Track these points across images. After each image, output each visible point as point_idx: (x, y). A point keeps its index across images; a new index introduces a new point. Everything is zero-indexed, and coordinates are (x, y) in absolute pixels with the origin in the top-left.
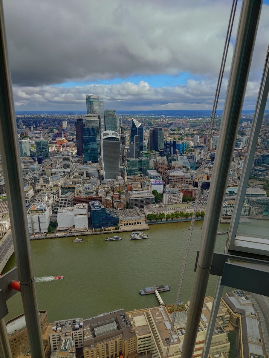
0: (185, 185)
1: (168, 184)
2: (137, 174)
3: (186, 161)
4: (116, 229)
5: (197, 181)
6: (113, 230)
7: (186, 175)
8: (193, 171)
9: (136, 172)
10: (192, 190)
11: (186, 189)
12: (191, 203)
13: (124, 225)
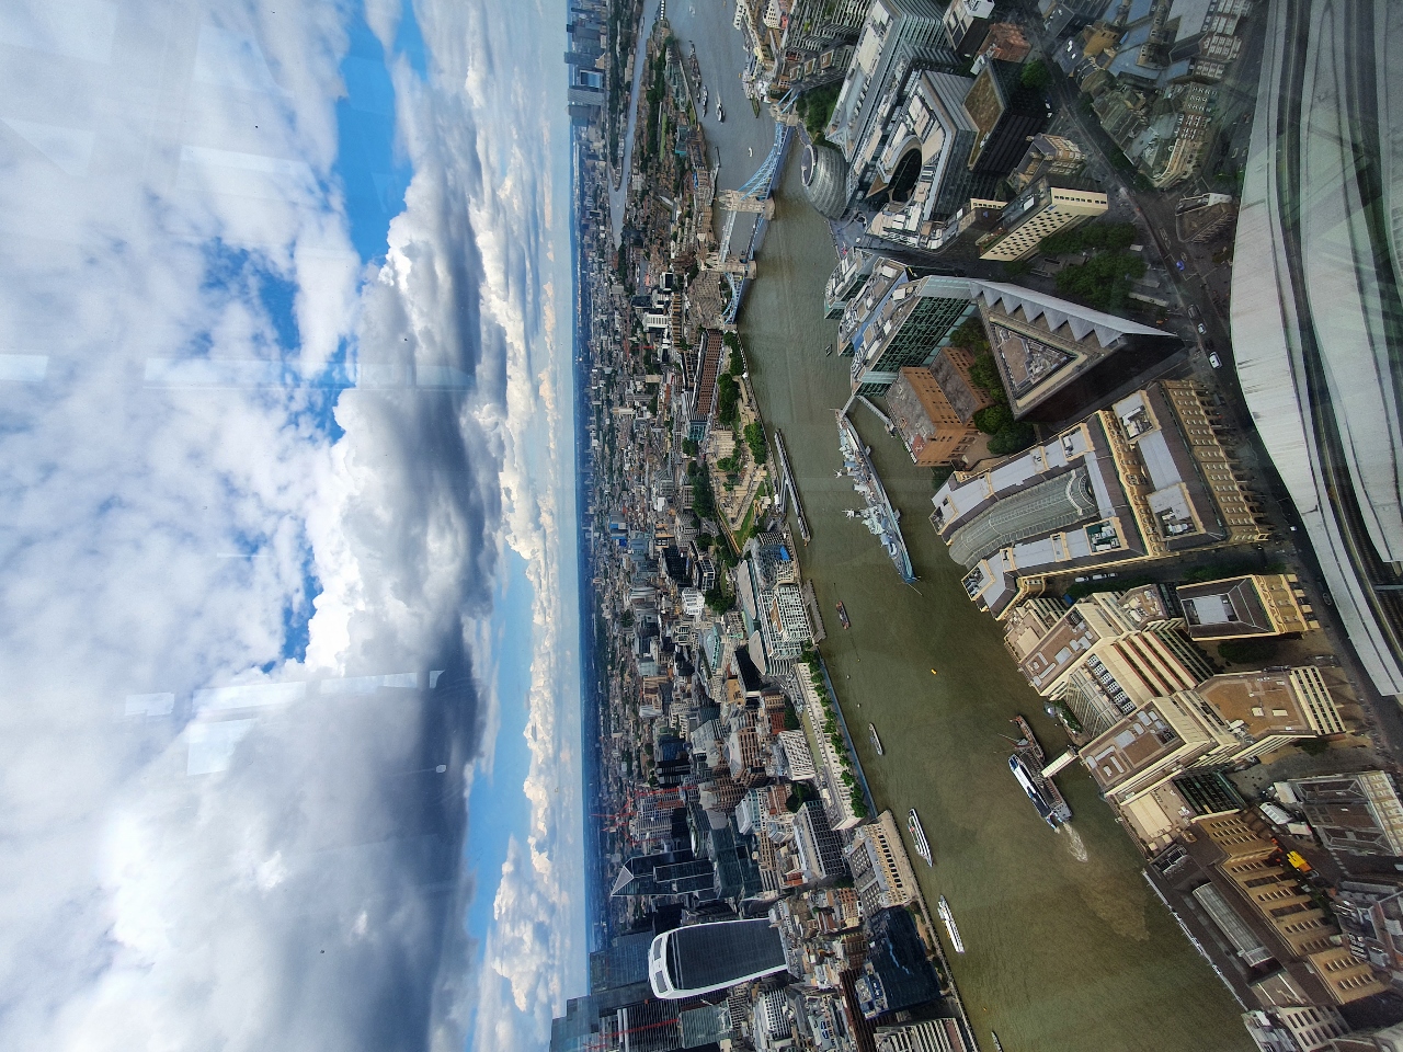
0: (759, 730)
1: (763, 769)
2: (755, 862)
3: (702, 733)
4: (919, 911)
5: (743, 701)
6: (923, 921)
7: (734, 728)
8: (724, 714)
9: (750, 865)
10: (769, 711)
11: (767, 725)
12: (799, 709)
13: (900, 886)
